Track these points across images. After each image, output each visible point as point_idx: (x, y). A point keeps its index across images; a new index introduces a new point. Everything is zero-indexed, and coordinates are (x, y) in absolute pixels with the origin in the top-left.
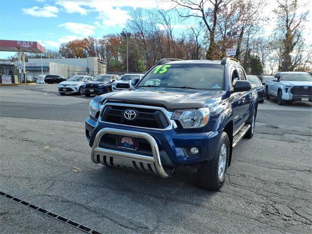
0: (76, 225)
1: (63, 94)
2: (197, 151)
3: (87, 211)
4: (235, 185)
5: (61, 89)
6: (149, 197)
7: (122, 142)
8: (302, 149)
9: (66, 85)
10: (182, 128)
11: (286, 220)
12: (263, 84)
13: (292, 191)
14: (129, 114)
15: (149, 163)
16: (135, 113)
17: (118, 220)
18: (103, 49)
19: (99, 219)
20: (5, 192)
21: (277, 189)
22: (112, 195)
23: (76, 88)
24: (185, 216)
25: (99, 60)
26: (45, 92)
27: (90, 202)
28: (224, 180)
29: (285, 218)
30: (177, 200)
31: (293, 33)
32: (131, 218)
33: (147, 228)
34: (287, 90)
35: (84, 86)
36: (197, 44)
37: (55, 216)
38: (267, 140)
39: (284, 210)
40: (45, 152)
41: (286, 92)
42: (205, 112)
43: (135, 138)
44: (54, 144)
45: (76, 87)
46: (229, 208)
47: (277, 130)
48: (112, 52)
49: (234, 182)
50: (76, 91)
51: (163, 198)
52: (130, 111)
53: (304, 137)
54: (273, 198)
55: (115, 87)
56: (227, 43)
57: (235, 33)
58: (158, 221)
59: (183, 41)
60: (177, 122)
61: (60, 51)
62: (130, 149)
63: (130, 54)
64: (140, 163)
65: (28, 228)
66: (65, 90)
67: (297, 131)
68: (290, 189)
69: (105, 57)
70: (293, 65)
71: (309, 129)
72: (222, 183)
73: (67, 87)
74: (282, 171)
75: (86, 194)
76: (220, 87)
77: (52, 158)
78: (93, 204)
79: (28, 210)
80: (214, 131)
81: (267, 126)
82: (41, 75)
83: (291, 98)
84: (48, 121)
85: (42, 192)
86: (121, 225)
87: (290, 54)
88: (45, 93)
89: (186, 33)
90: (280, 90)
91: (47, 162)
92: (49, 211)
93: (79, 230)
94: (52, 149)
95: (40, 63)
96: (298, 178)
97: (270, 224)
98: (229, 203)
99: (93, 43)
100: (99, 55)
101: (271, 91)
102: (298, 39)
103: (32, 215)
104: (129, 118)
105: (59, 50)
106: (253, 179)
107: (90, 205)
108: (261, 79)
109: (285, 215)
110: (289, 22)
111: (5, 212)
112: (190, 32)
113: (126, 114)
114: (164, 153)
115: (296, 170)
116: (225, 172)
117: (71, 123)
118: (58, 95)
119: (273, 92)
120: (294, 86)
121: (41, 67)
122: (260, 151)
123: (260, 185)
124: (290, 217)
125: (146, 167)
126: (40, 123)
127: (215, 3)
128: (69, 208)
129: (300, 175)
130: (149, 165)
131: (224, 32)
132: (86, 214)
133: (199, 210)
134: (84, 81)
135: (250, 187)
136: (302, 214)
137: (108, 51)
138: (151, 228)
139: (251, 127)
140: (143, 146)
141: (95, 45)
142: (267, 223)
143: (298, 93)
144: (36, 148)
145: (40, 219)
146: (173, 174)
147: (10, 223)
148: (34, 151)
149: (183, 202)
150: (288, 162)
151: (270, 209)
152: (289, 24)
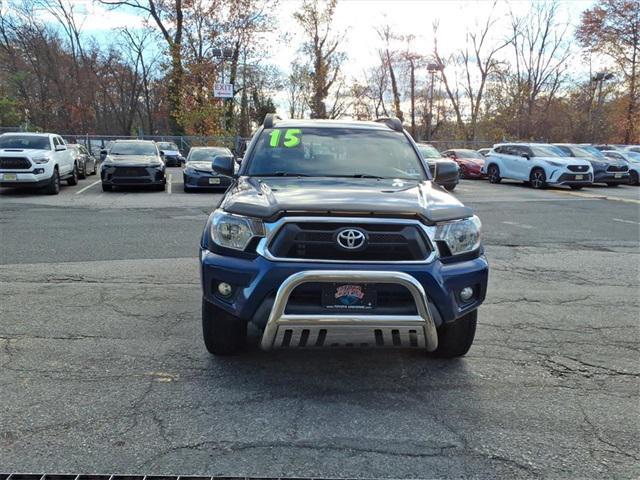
2: (471, 292)
7: (337, 296)
10: (450, 254)
11: (587, 377)
15: (412, 327)
16: (361, 234)
29: (584, 373)
31: (326, 62)
43: (370, 285)
52: (351, 231)
57: (228, 53)
60: (442, 245)
62: (357, 307)
64: (394, 331)
76: (419, 174)
87: (324, 101)
102: (336, 75)
104: (351, 246)
109: (580, 370)
110: (319, 42)
113: (341, 238)
124: (588, 371)
125: (405, 337)
130: (413, 332)
131: (198, 49)
151: (553, 366)
152: (319, 45)
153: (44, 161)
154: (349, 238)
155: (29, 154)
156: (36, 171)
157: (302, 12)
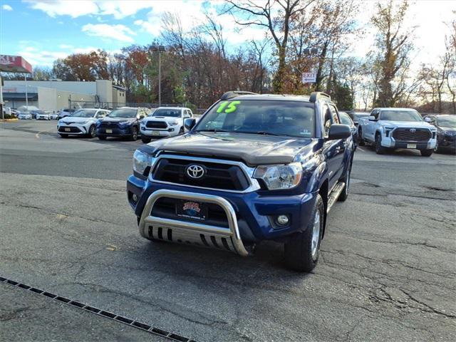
0: (129, 322)
1: (65, 137)
2: (286, 220)
3: (139, 303)
4: (332, 264)
5: (62, 129)
6: (221, 283)
7: (184, 208)
8: (412, 215)
9: (70, 123)
10: (267, 189)
11: (400, 307)
12: (356, 124)
13: (404, 271)
14: (195, 171)
15: (223, 236)
16: (202, 169)
17: (185, 314)
18: (120, 68)
19: (158, 314)
20: (16, 281)
21: (385, 269)
22: (169, 281)
23: (84, 127)
24: (272, 306)
25: (114, 84)
26: (37, 132)
27: (141, 291)
28: (317, 258)
29: (399, 304)
30: (258, 286)
31: (395, 52)
32: (201, 310)
33: (225, 323)
34: (387, 132)
35: (96, 125)
36: (261, 65)
37: (96, 311)
38: (366, 203)
39: (397, 295)
40: (60, 223)
41: (387, 136)
42: (297, 168)
43: (203, 203)
44: (70, 211)
45: (84, 125)
46: (327, 294)
47: (378, 189)
48: (134, 72)
49: (330, 261)
50: (85, 132)
51: (239, 283)
52: (196, 167)
53: (415, 199)
54: (382, 280)
55: (144, 126)
56: (303, 64)
57: (314, 51)
58: (238, 314)
59: (240, 59)
60: (261, 182)
61: (54, 70)
62: (196, 218)
63: (163, 77)
64: (211, 236)
65: (63, 327)
66: (69, 130)
67: (404, 191)
68: (403, 268)
69: (123, 80)
70: (394, 97)
71: (419, 188)
72: (315, 262)
73: (71, 125)
74: (389, 245)
75: (133, 281)
76: (310, 133)
77: (72, 231)
78: (145, 294)
79: (56, 303)
80: (308, 193)
81: (364, 184)
82: (25, 107)
83: (394, 145)
84: (52, 177)
85: (70, 280)
86: (189, 320)
87: (391, 82)
88: (37, 135)
89: (244, 48)
90: (378, 133)
91: (65, 237)
92: (87, 305)
93: (133, 328)
94: (69, 219)
95: (23, 87)
96: (411, 254)
97: (381, 312)
98: (327, 288)
99: (104, 59)
100: (114, 77)
101: (366, 134)
102: (402, 62)
103: (64, 310)
104: (195, 176)
105: (52, 68)
106: (353, 256)
107: (141, 294)
108: (352, 117)
109: (399, 301)
110: (391, 37)
111: (24, 307)
112: (251, 47)
113: (189, 171)
114: (244, 223)
115: (408, 243)
116: (318, 248)
117: (88, 181)
118: (57, 138)
119: (369, 135)
120: (398, 129)
121: (25, 94)
122: (358, 218)
123: (363, 263)
124: (405, 303)
125: (219, 242)
126: (42, 180)
127: (286, 6)
128: (112, 299)
129: (414, 249)
130: (224, 240)
131: (298, 49)
132: (139, 307)
133: (290, 297)
134: (97, 117)
135: (351, 267)
136: (420, 300)
137: (127, 71)
138: (230, 323)
139: (345, 187)
140: (215, 214)
141: (108, 62)
142: (377, 311)
143: (402, 137)
144: (45, 218)
145: (77, 315)
146: (254, 251)
147: (37, 322)
148: (42, 222)
149: (267, 288)
150: (397, 233)
151: (380, 294)
152: (390, 40)
153: (175, 124)
154: (193, 171)
155: (167, 119)
156: (170, 130)
157: (377, 16)
